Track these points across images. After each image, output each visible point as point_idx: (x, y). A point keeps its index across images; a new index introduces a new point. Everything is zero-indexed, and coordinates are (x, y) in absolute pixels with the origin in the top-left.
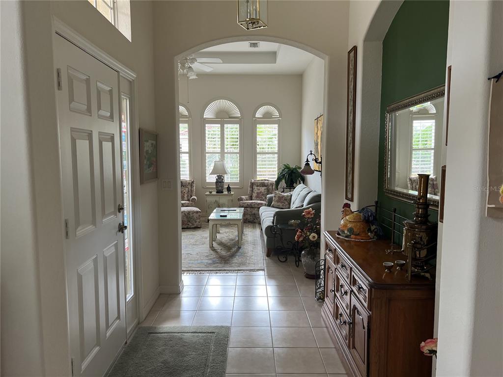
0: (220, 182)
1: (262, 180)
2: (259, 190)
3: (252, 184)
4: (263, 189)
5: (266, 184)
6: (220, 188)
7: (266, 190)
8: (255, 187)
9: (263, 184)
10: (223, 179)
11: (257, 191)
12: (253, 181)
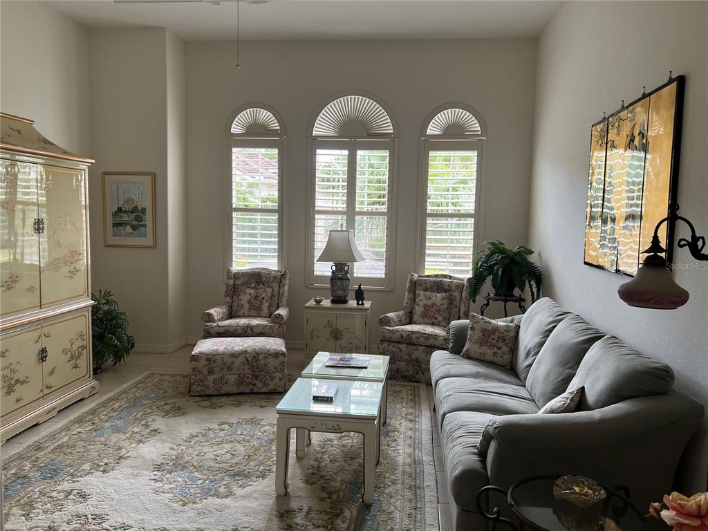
0: (341, 279)
1: (436, 276)
2: (430, 298)
3: (414, 285)
4: (438, 297)
5: (446, 287)
6: (340, 292)
7: (445, 302)
8: (421, 293)
9: (439, 285)
10: (347, 273)
11: (426, 302)
12: (416, 276)
